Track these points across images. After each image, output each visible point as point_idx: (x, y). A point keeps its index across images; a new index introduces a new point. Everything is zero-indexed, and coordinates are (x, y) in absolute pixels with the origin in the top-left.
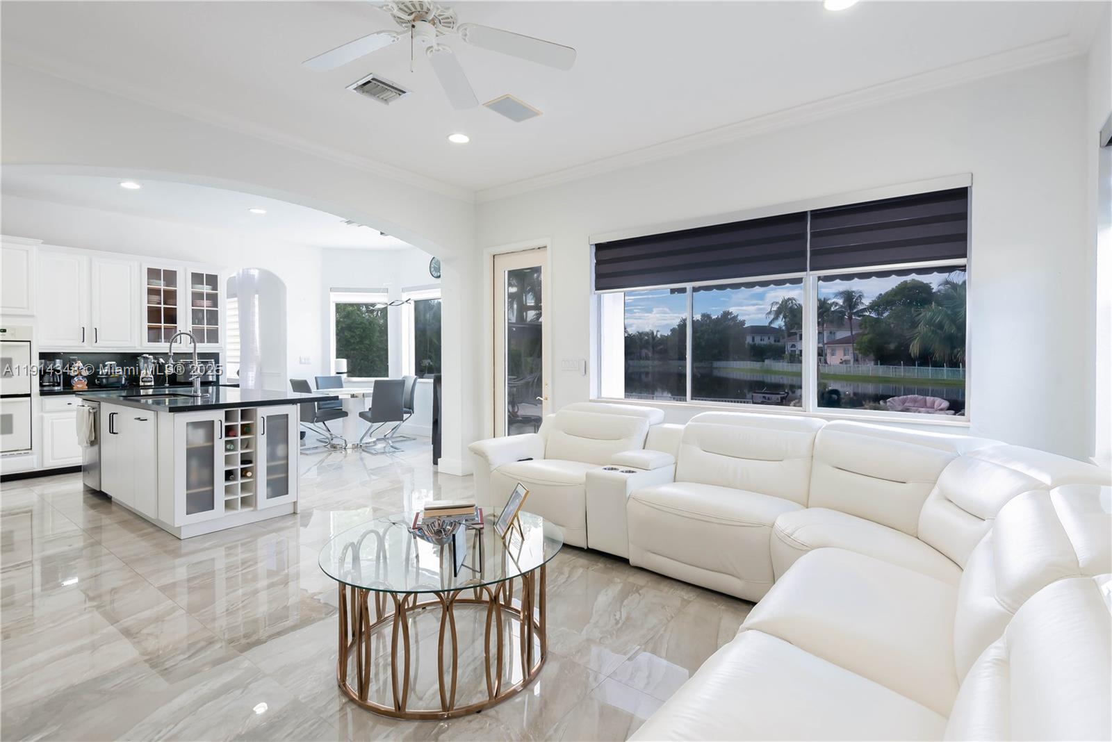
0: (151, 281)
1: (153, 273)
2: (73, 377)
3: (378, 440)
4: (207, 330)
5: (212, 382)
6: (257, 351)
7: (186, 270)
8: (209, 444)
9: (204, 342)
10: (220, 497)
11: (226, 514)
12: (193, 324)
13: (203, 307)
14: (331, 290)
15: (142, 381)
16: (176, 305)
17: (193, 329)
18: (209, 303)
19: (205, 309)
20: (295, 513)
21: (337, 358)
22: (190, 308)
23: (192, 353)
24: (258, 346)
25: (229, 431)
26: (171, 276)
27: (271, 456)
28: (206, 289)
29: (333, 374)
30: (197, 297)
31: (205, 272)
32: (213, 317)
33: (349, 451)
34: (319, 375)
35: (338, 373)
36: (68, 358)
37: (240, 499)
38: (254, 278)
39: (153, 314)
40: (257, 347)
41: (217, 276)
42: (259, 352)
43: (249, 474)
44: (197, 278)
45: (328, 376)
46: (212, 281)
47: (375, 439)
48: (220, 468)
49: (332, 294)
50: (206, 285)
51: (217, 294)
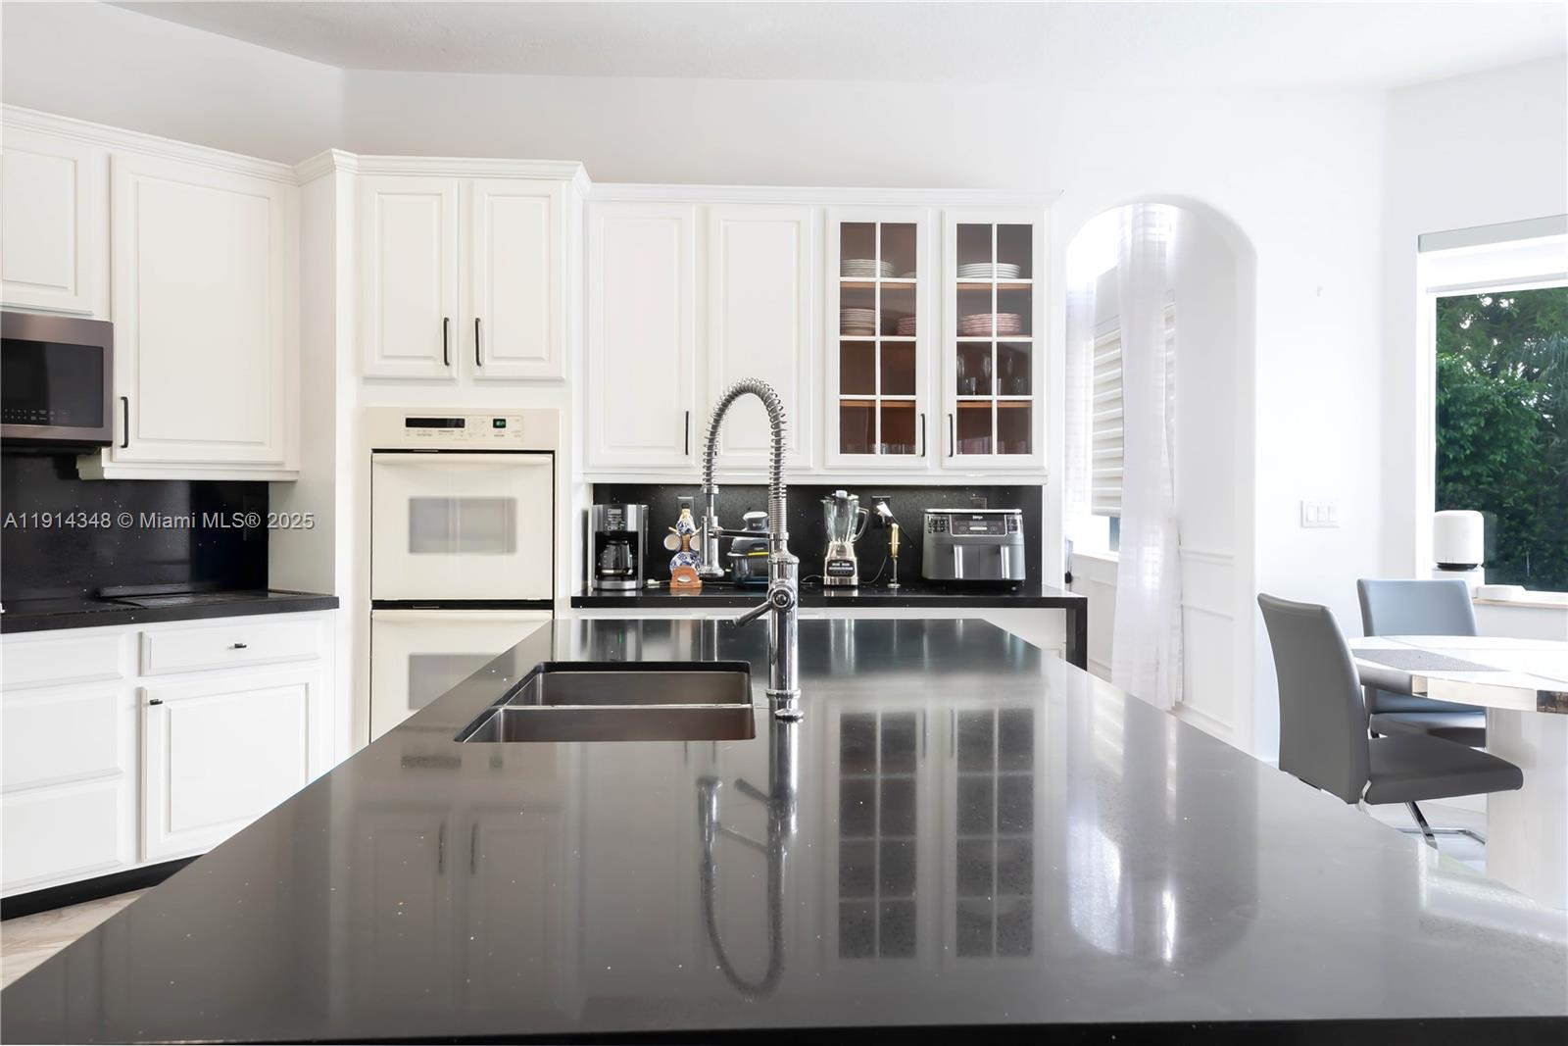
0: (853, 262)
1: (856, 239)
2: (673, 553)
4: (1000, 410)
7: (941, 215)
9: (990, 452)
12: (961, 392)
13: (989, 334)
14: (1421, 244)
15: (830, 573)
16: (914, 335)
17: (960, 410)
18: (1009, 318)
19: (994, 339)
21: (1438, 509)
22: (953, 340)
26: (900, 242)
28: (997, 274)
29: (1427, 571)
30: (972, 301)
31: (995, 218)
32: (1017, 366)
34: (1370, 575)
35: (1445, 567)
36: (657, 500)
39: (854, 363)
41: (1028, 227)
44: (973, 241)
46: (1017, 242)
49: (1425, 259)
50: (998, 262)
51: (1028, 289)
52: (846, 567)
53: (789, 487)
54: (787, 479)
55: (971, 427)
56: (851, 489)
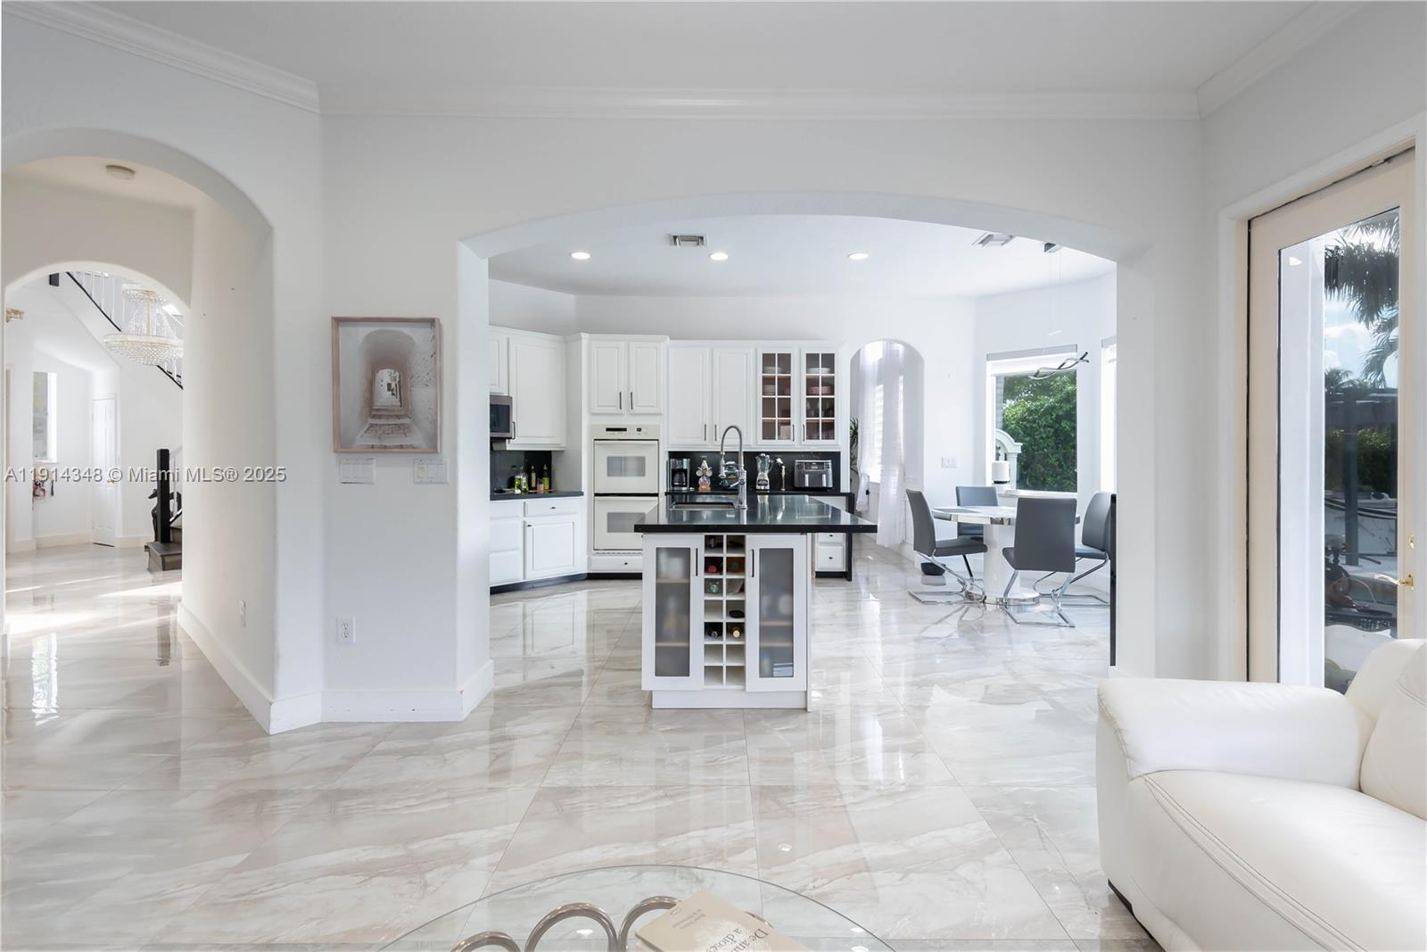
0: (767, 368)
1: (768, 359)
2: (699, 478)
3: (1043, 595)
4: (823, 423)
5: (826, 489)
6: (900, 449)
7: (800, 351)
8: (684, 581)
9: (819, 439)
10: (698, 660)
11: (706, 687)
12: (807, 417)
13: (818, 395)
14: (989, 357)
15: (759, 484)
16: (790, 395)
17: (807, 423)
18: (826, 389)
19: (820, 397)
20: (806, 709)
22: (805, 397)
23: (737, 452)
24: (902, 443)
25: (713, 564)
26: (785, 360)
27: (769, 612)
28: (821, 372)
29: (989, 484)
30: (811, 383)
31: (821, 351)
32: (829, 407)
33: (990, 608)
35: (996, 482)
36: (694, 457)
37: (724, 668)
38: (898, 355)
39: (768, 406)
40: (900, 445)
41: (833, 355)
42: (902, 451)
43: (736, 634)
44: (812, 360)
45: (983, 486)
46: (829, 360)
47: (1037, 595)
48: (698, 618)
49: (989, 364)
50: (822, 367)
51: (833, 378)
52: (765, 482)
53: (744, 452)
54: (743, 450)
55: (812, 432)
56: (767, 453)
